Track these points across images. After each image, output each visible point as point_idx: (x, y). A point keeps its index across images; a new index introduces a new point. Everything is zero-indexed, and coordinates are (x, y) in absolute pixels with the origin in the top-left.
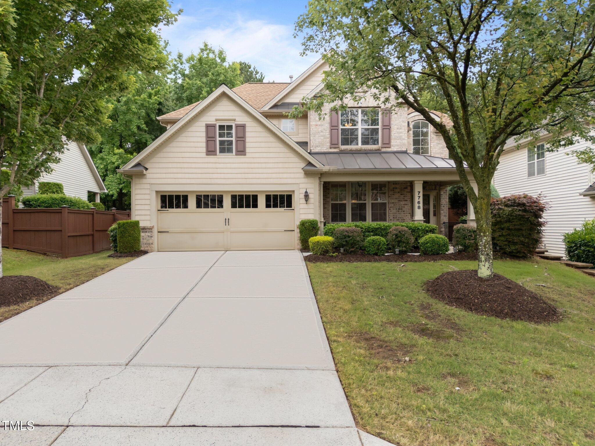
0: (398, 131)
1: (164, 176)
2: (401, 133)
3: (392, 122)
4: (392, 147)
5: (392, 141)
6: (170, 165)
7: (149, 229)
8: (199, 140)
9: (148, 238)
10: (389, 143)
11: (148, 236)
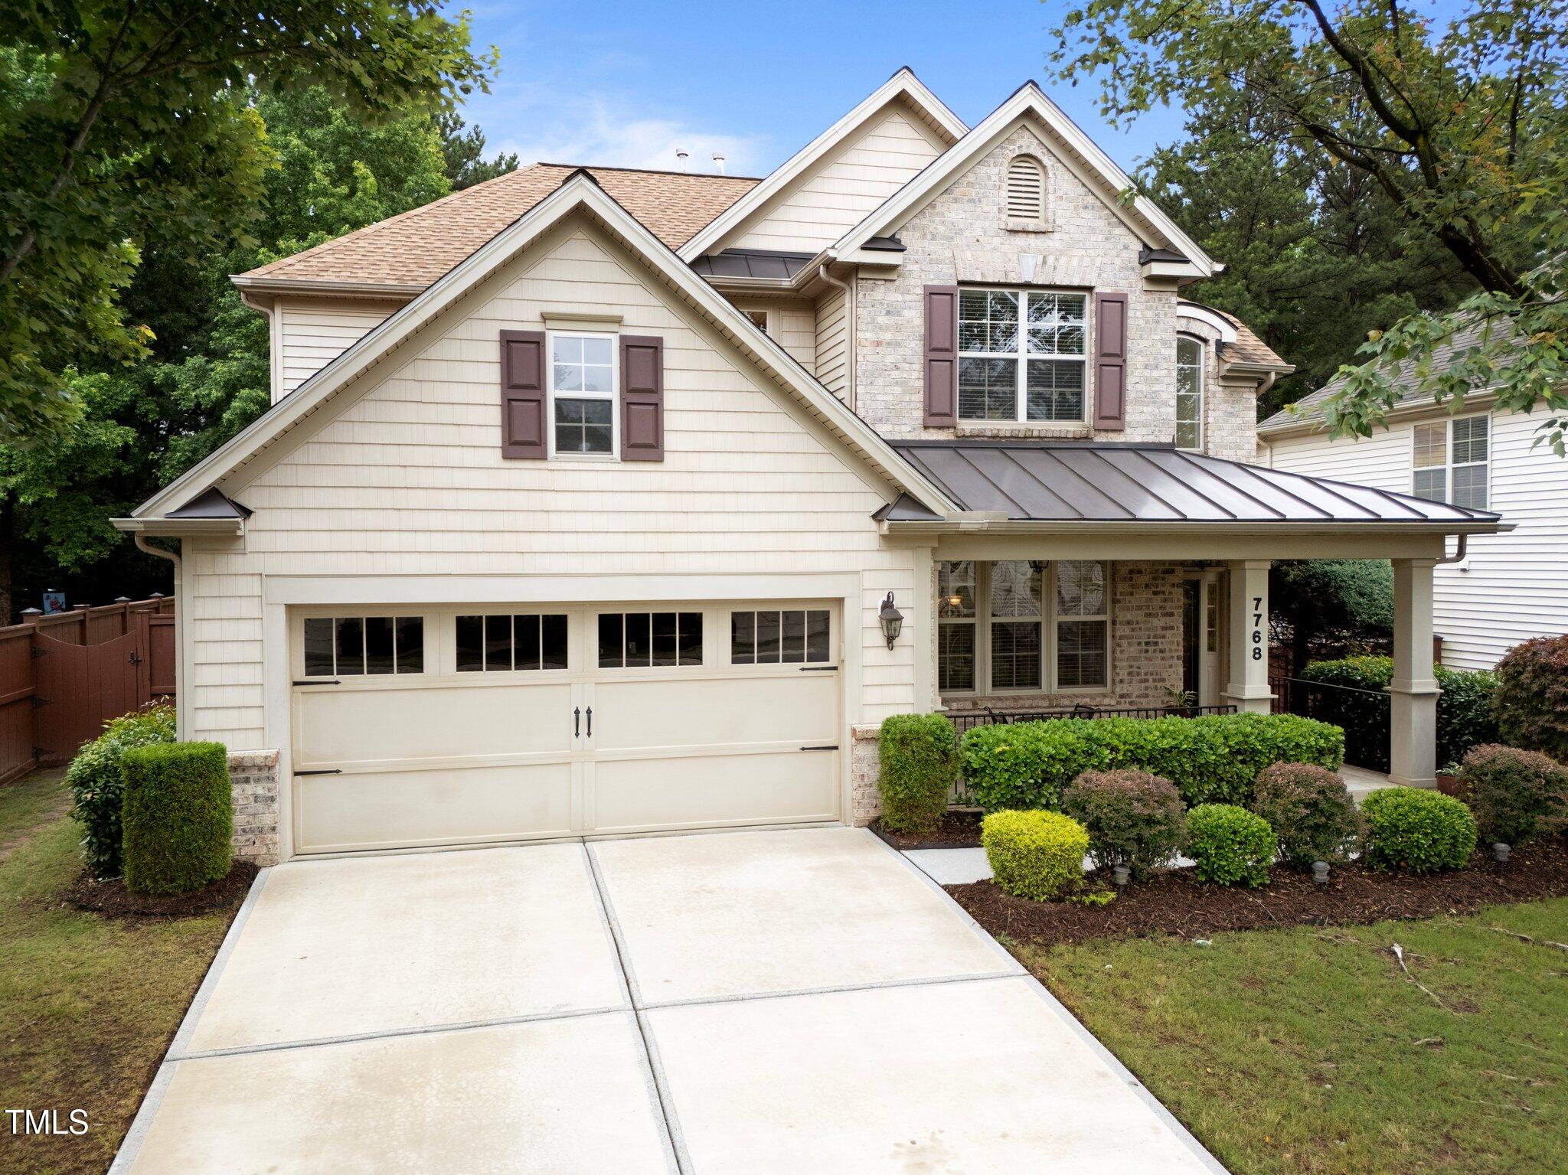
0: (1147, 373)
1: (323, 541)
2: (1157, 380)
3: (1129, 343)
4: (1128, 430)
5: (1129, 408)
6: (349, 498)
7: (260, 768)
8: (475, 394)
9: (253, 807)
10: (1119, 416)
11: (256, 798)
